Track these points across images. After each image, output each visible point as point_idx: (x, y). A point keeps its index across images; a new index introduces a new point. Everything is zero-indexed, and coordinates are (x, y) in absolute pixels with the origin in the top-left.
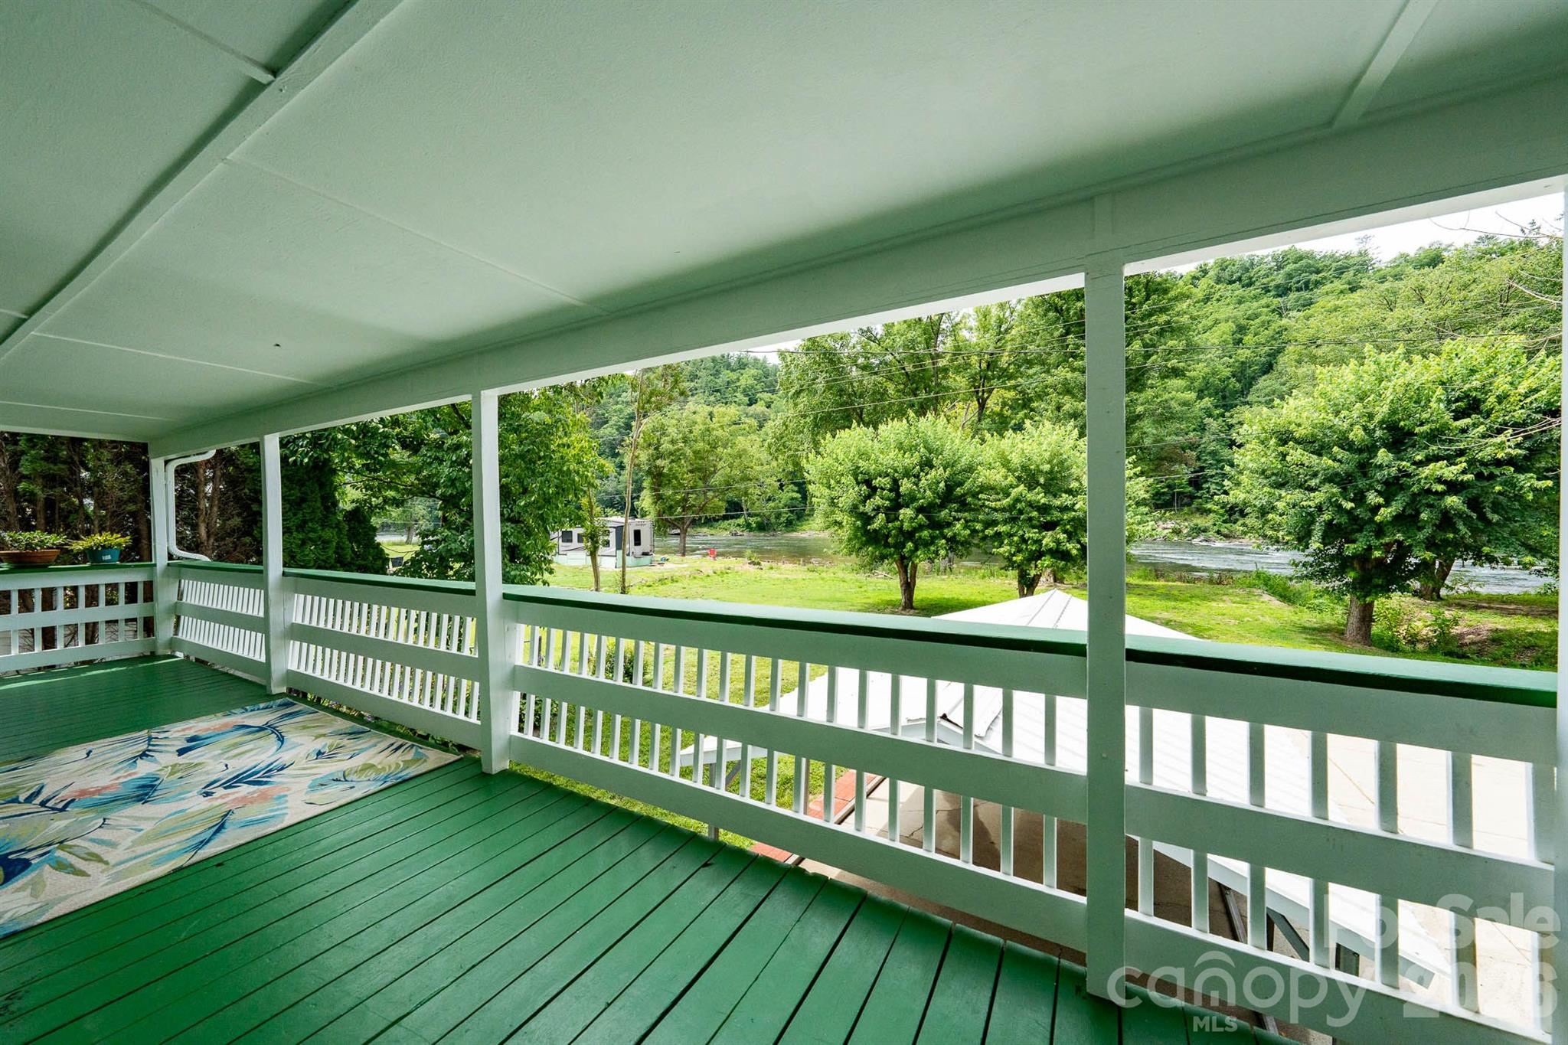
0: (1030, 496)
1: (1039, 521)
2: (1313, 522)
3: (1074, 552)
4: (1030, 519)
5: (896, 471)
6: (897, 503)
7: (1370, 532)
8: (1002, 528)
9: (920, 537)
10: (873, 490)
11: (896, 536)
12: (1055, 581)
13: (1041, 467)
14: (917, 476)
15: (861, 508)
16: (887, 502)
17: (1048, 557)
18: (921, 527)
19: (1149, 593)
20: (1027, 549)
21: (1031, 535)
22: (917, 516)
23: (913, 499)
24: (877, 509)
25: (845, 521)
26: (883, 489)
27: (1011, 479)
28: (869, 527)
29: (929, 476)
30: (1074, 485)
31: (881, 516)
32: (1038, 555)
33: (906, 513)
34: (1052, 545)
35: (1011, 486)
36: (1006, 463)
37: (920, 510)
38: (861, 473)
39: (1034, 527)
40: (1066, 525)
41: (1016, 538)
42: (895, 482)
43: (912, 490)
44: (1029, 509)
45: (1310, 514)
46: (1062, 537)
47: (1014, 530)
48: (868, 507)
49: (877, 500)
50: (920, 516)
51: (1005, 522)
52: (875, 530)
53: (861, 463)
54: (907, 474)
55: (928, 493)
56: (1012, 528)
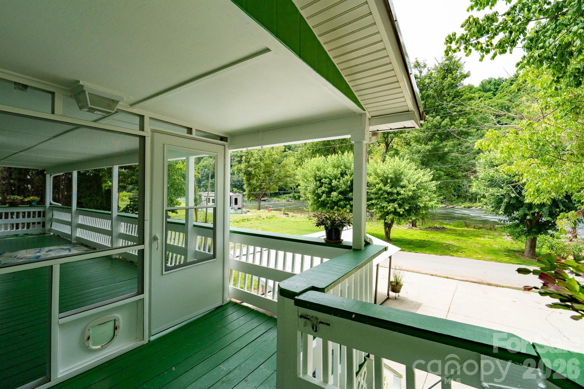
0: (383, 188)
1: (389, 199)
2: (502, 202)
3: (401, 213)
4: (386, 198)
5: (331, 176)
6: (332, 189)
7: (526, 207)
8: (373, 201)
9: (340, 204)
10: (322, 184)
11: (331, 204)
12: (413, 226)
13: (389, 176)
14: (339, 179)
15: (316, 191)
16: (327, 189)
17: (392, 214)
18: (340, 200)
19: (453, 232)
20: (383, 211)
21: (384, 205)
22: (339, 195)
23: (338, 188)
24: (323, 193)
25: (310, 197)
26: (326, 184)
27: (378, 180)
28: (319, 200)
29: (344, 179)
30: (402, 184)
31: (324, 195)
32: (388, 213)
33: (334, 194)
34: (393, 210)
35: (378, 184)
36: (377, 174)
37: (341, 193)
38: (318, 176)
39: (386, 201)
40: (399, 201)
41: (379, 206)
42: (331, 180)
43: (337, 185)
44: (384, 193)
45: (501, 199)
46: (396, 206)
47: (379, 202)
48: (319, 191)
49: (323, 189)
50: (340, 195)
51: (376, 199)
52: (322, 201)
53: (317, 172)
54: (336, 178)
55: (343, 186)
56: (378, 201)
